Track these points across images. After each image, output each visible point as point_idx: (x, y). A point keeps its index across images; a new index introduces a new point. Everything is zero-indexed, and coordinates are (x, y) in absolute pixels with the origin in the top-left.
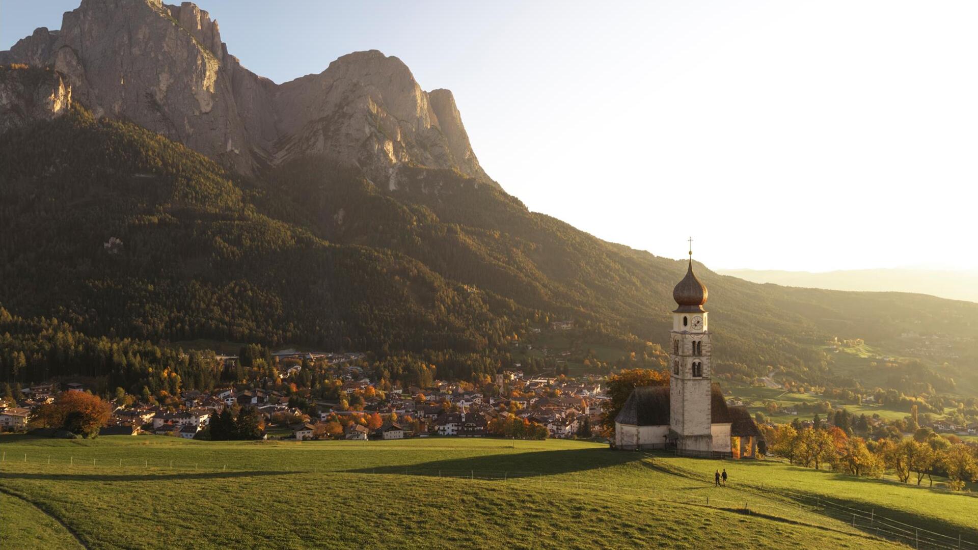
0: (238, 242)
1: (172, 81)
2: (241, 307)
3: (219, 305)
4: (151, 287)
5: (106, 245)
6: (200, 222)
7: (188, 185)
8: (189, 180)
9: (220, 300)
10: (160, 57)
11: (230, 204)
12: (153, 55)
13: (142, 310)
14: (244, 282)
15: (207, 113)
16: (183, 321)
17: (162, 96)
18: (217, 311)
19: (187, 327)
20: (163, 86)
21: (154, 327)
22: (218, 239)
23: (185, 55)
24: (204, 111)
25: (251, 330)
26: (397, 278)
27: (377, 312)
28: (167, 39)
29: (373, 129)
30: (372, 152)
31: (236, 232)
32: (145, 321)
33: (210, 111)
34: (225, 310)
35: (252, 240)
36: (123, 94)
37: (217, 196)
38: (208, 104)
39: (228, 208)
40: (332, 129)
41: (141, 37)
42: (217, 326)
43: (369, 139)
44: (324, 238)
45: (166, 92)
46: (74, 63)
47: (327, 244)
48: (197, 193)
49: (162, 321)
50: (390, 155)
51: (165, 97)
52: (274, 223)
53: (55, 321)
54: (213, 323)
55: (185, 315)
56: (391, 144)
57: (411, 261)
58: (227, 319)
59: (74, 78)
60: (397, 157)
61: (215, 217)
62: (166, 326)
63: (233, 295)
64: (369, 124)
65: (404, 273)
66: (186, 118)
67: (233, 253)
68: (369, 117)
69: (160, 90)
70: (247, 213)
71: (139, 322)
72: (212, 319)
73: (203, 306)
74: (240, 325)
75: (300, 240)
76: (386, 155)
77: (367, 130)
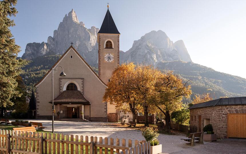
1: (80, 43)
10: (77, 36)
12: (74, 36)
15: (90, 52)
17: (77, 48)
20: (77, 45)
23: (84, 34)
24: (89, 51)
28: (78, 31)
29: (148, 50)
30: (147, 58)
33: (92, 51)
36: (65, 48)
38: (91, 49)
41: (71, 31)
43: (146, 54)
45: (78, 46)
46: (52, 41)
50: (155, 59)
51: (78, 48)
56: (155, 55)
59: (52, 45)
60: (158, 60)
64: (147, 49)
66: (84, 54)
68: (147, 47)
69: (76, 46)
76: (153, 59)
77: (146, 51)
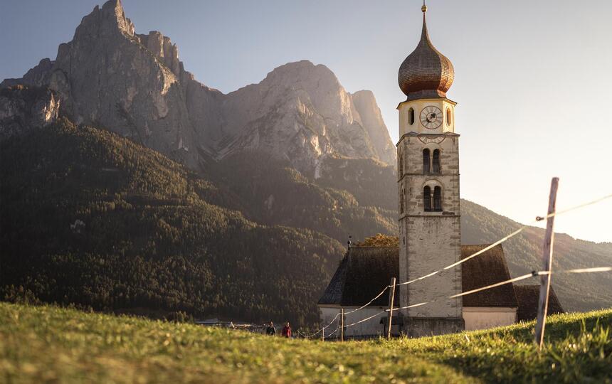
0: (178, 223)
1: (137, 93)
2: (176, 280)
3: (157, 278)
4: (102, 261)
5: (72, 226)
6: (149, 207)
7: (143, 177)
8: (144, 172)
9: (158, 272)
10: (129, 75)
11: (176, 192)
12: (123, 73)
13: (92, 281)
14: (180, 257)
15: (163, 118)
16: (124, 291)
17: (129, 106)
18: (155, 283)
19: (128, 296)
20: (130, 98)
21: (100, 295)
22: (162, 221)
23: (148, 72)
24: (161, 116)
25: (182, 300)
26: (315, 255)
27: (295, 286)
28: (135, 60)
29: (301, 126)
30: (300, 146)
31: (177, 215)
32: (94, 290)
33: (166, 116)
34: (161, 282)
35: (191, 222)
36: (99, 105)
37: (165, 185)
38: (165, 111)
39: (174, 195)
40: (267, 127)
41: (115, 59)
42: (153, 296)
43: (297, 134)
44: (253, 221)
45: (132, 102)
46: (63, 82)
47: (255, 225)
48: (149, 182)
49: (107, 290)
50: (316, 148)
51: (131, 106)
52: (209, 207)
53: (22, 289)
54: (150, 294)
55: (127, 285)
56: (317, 138)
57: (329, 240)
58: (162, 290)
59: (63, 94)
60: (322, 149)
61: (162, 203)
62: (110, 295)
63: (171, 270)
64: (298, 122)
65: (322, 251)
66: (146, 123)
67: (173, 232)
68: (298, 116)
69: (127, 101)
70: (190, 199)
71: (88, 291)
72: (150, 290)
73: (143, 278)
74: (173, 295)
75: (232, 222)
76: (312, 148)
77: (296, 127)
